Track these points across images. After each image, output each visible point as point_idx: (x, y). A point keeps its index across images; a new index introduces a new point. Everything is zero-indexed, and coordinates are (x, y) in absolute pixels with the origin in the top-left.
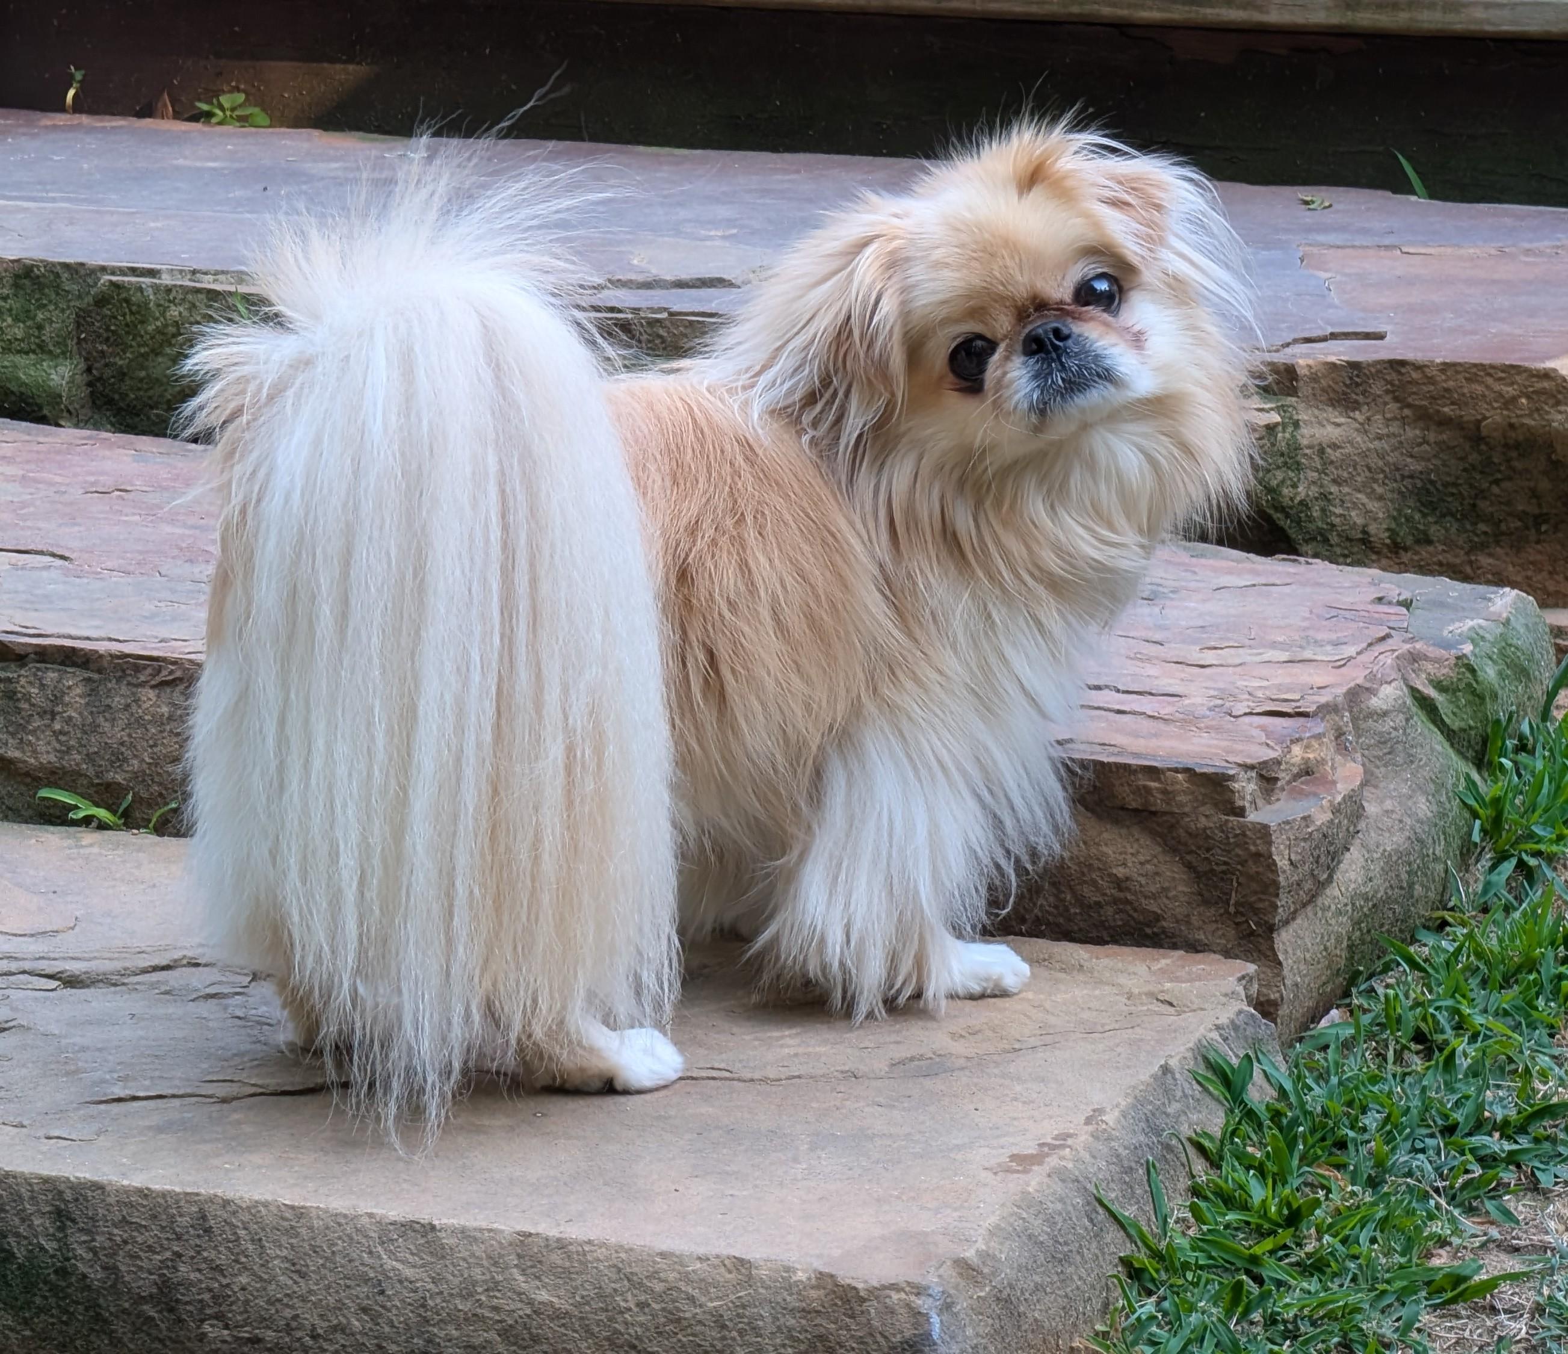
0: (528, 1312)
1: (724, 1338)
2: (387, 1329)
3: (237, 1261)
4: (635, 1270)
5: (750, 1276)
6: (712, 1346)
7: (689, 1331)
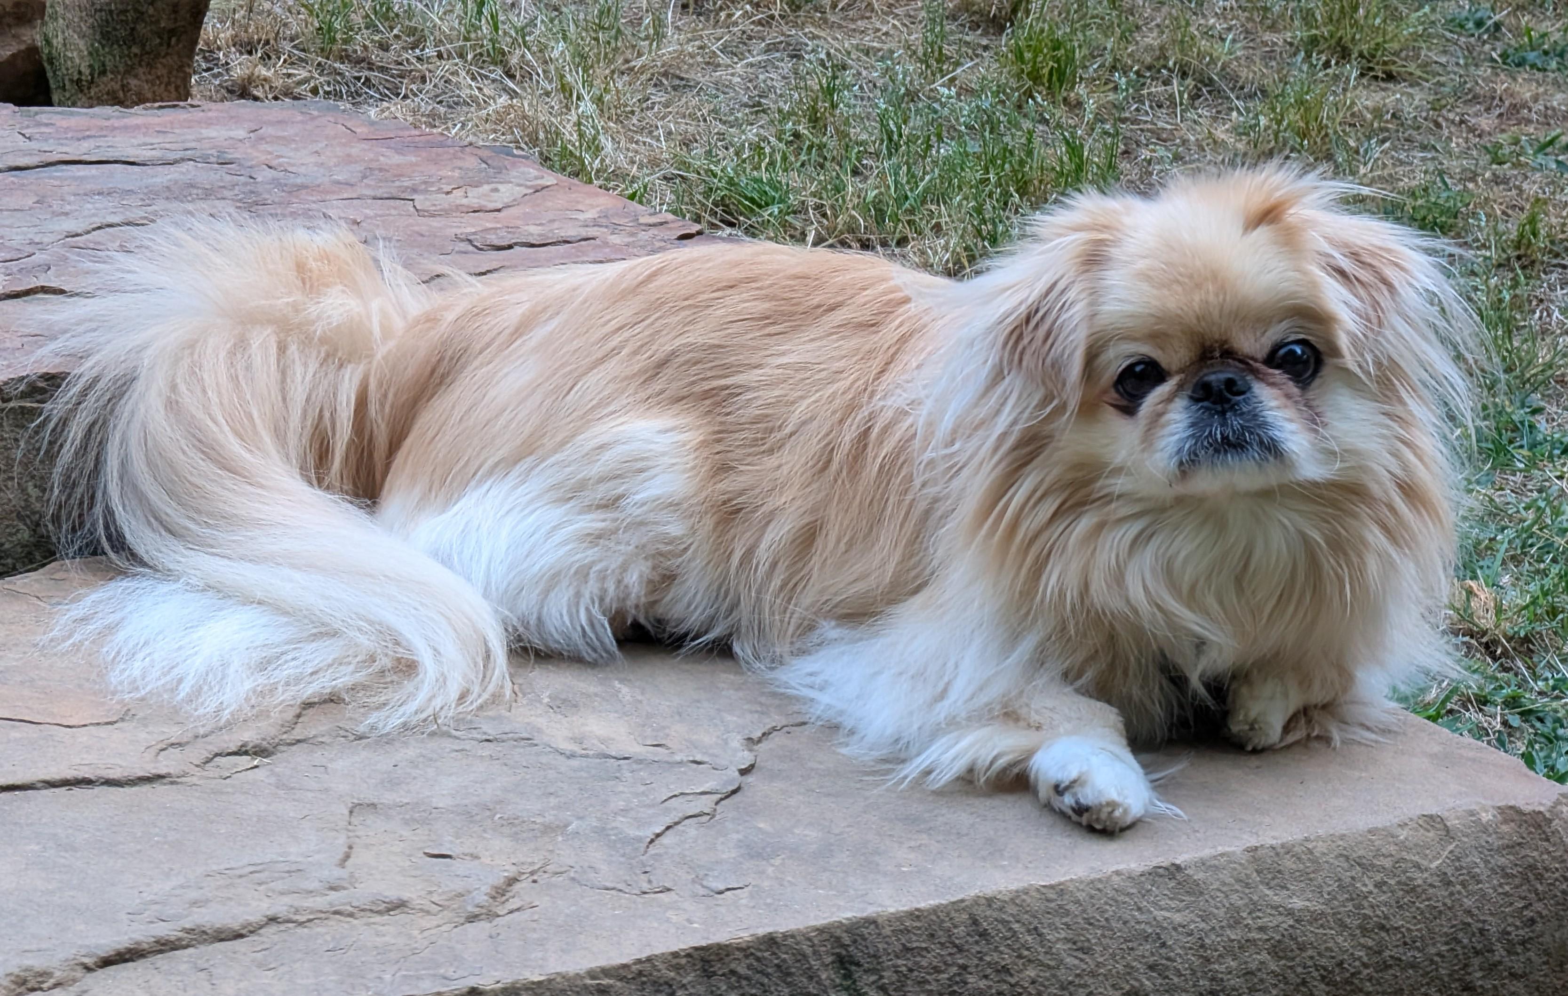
0: (1291, 922)
1: (1452, 894)
2: (1176, 980)
3: (1020, 957)
4: (1361, 853)
5: (1447, 830)
6: (1445, 904)
7: (1424, 896)
